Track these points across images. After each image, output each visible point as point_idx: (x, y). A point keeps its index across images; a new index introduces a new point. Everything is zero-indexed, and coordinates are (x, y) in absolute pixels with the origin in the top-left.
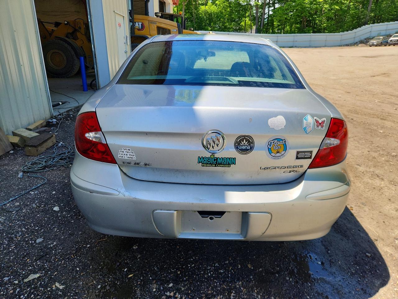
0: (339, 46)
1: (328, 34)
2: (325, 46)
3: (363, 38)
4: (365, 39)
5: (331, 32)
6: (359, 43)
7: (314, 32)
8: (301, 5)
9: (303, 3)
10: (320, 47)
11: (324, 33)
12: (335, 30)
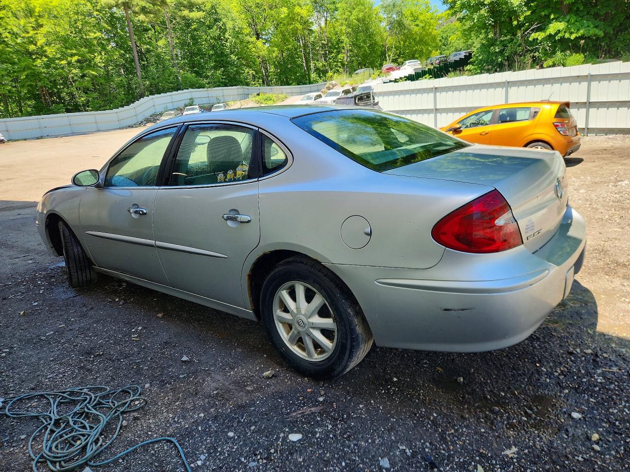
0: (120, 129)
1: (93, 112)
2: (98, 131)
3: (148, 114)
4: (151, 116)
5: (97, 110)
6: (145, 122)
7: (68, 111)
8: (30, 68)
9: (33, 66)
10: (92, 132)
11: (86, 111)
12: (103, 107)
